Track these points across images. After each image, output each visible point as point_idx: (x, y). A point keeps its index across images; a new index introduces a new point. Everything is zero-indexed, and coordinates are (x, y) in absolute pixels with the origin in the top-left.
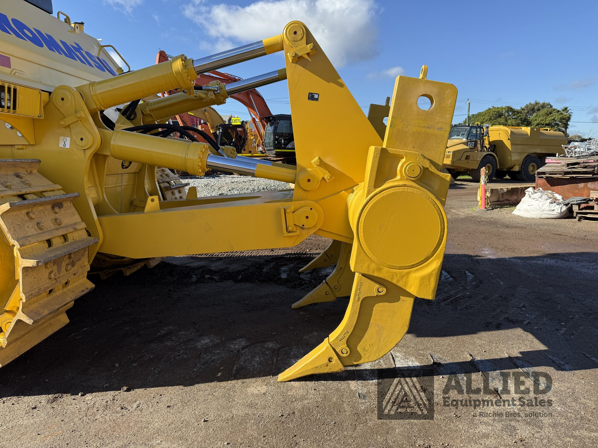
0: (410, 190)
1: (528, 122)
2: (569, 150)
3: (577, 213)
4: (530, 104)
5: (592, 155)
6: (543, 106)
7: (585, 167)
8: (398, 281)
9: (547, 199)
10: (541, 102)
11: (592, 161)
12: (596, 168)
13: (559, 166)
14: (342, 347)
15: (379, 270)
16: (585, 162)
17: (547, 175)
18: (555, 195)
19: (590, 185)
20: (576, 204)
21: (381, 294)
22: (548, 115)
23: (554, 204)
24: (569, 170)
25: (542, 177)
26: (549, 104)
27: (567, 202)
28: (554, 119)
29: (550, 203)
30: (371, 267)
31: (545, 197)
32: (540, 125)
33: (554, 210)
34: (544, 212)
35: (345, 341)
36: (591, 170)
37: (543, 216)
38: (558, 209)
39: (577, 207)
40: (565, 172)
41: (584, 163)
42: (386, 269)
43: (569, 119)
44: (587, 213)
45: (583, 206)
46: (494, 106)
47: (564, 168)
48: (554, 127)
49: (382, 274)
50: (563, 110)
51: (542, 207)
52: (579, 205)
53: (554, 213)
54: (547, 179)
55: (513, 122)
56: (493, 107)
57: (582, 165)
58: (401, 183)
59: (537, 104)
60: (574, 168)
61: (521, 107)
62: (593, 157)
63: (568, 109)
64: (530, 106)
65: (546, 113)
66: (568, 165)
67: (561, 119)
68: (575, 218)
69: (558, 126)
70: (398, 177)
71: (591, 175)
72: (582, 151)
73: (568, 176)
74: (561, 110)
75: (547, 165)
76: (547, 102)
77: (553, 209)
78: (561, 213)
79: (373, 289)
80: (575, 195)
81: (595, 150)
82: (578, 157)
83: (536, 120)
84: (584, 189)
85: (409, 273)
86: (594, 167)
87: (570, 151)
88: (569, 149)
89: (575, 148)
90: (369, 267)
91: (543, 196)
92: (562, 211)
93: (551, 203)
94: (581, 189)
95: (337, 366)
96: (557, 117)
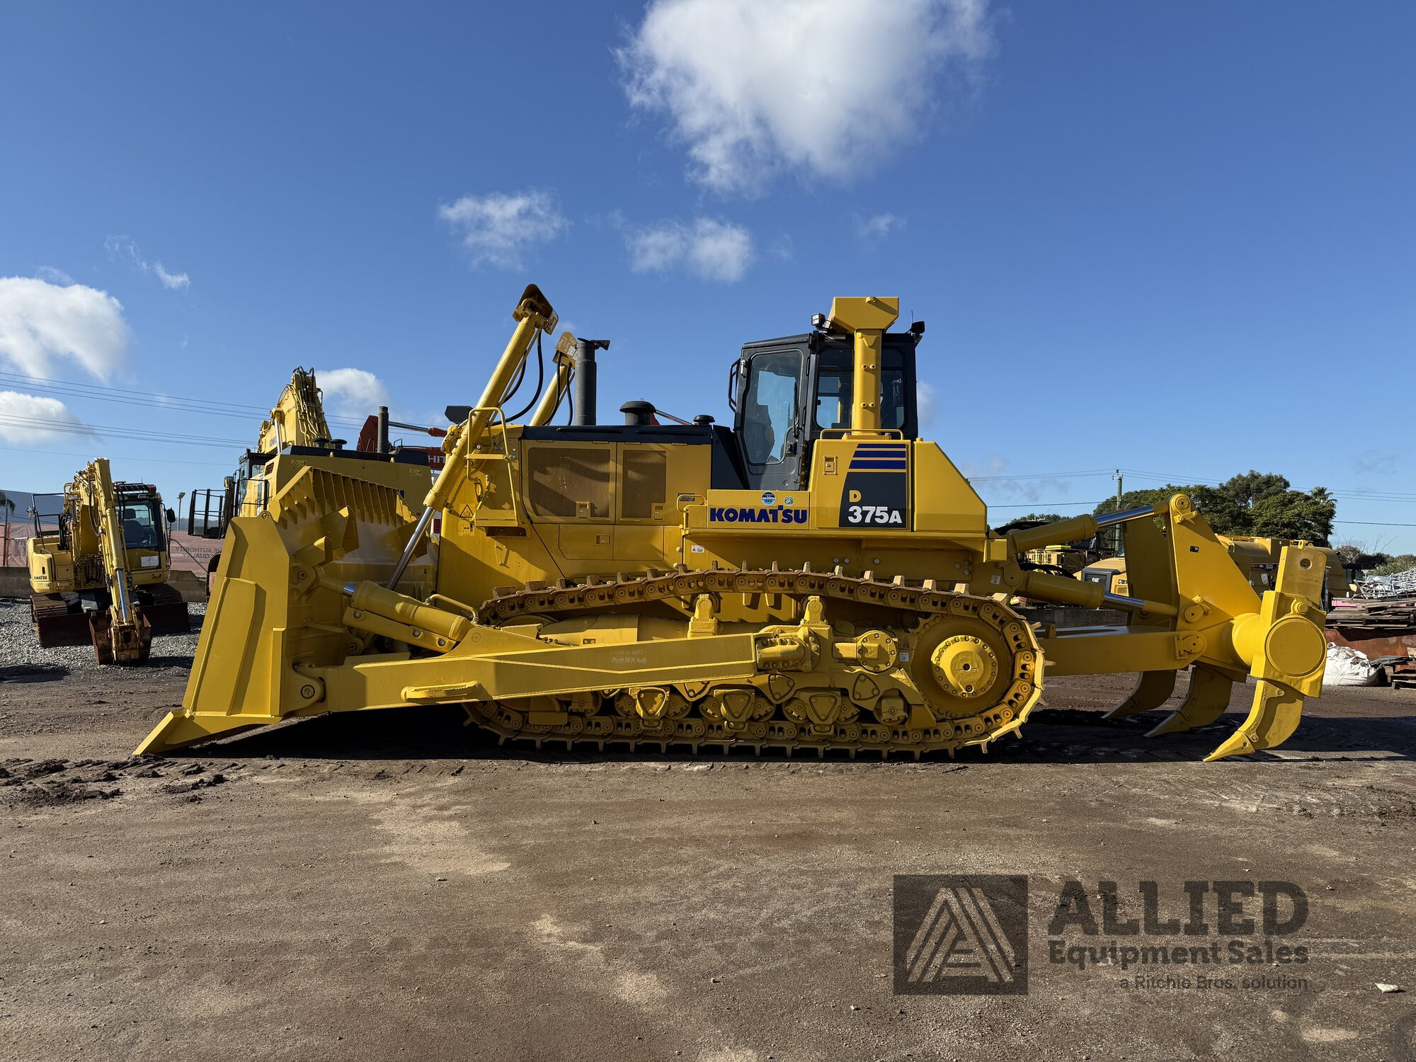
0: (1300, 621)
1: (1244, 519)
2: (1365, 588)
3: (1393, 678)
4: (1240, 476)
5: (1404, 595)
6: (1269, 481)
7: (1396, 614)
8: (1294, 685)
9: (1346, 658)
10: (1264, 473)
11: (1405, 605)
12: (1412, 615)
13: (1356, 612)
14: (1254, 735)
15: (1281, 676)
16: (1394, 606)
17: (1339, 624)
18: (1355, 652)
19: (1405, 639)
20: (1390, 665)
21: (1281, 695)
22: (1285, 505)
23: (1358, 665)
24: (1373, 618)
25: (1332, 627)
26: (1281, 478)
27: (1376, 661)
28: (1299, 515)
29: (1351, 663)
30: (1276, 675)
31: (1342, 655)
32: (1270, 527)
33: (1358, 674)
34: (1344, 677)
35: (1255, 730)
36: (1404, 617)
37: (1342, 683)
38: (1364, 673)
39: (1392, 669)
40: (1366, 620)
41: (1392, 607)
42: (1286, 676)
43: (1331, 514)
44: (1407, 678)
45: (1398, 668)
46: (1172, 485)
47: (1364, 614)
48: (1302, 531)
49: (1285, 680)
50: (1315, 494)
51: (1340, 670)
52: (1393, 665)
53: (1359, 677)
54: (1340, 629)
55: (1216, 520)
56: (1169, 485)
57: (1391, 611)
58: (1295, 616)
59: (1254, 477)
60: (1380, 614)
61: (1221, 484)
62: (1405, 600)
63: (1326, 493)
64: (1240, 482)
65: (1281, 501)
66: (1370, 610)
67: (1314, 514)
68: (1390, 685)
69: (1309, 529)
70: (1292, 612)
71: (1406, 626)
72: (1387, 589)
73: (1371, 627)
74: (1310, 494)
75: (1336, 609)
76: (1275, 473)
77: (1356, 672)
78: (1369, 677)
79: (1276, 692)
80: (1385, 654)
81: (1406, 589)
82: (1383, 599)
83: (1261, 515)
84: (1398, 646)
85: (1302, 679)
86: (1408, 613)
87: (1368, 589)
88: (1365, 586)
89: (1376, 586)
90: (1274, 674)
91: (1340, 654)
92: (1370, 674)
93: (1353, 663)
94: (1394, 645)
95: (1249, 749)
96: (1306, 510)
